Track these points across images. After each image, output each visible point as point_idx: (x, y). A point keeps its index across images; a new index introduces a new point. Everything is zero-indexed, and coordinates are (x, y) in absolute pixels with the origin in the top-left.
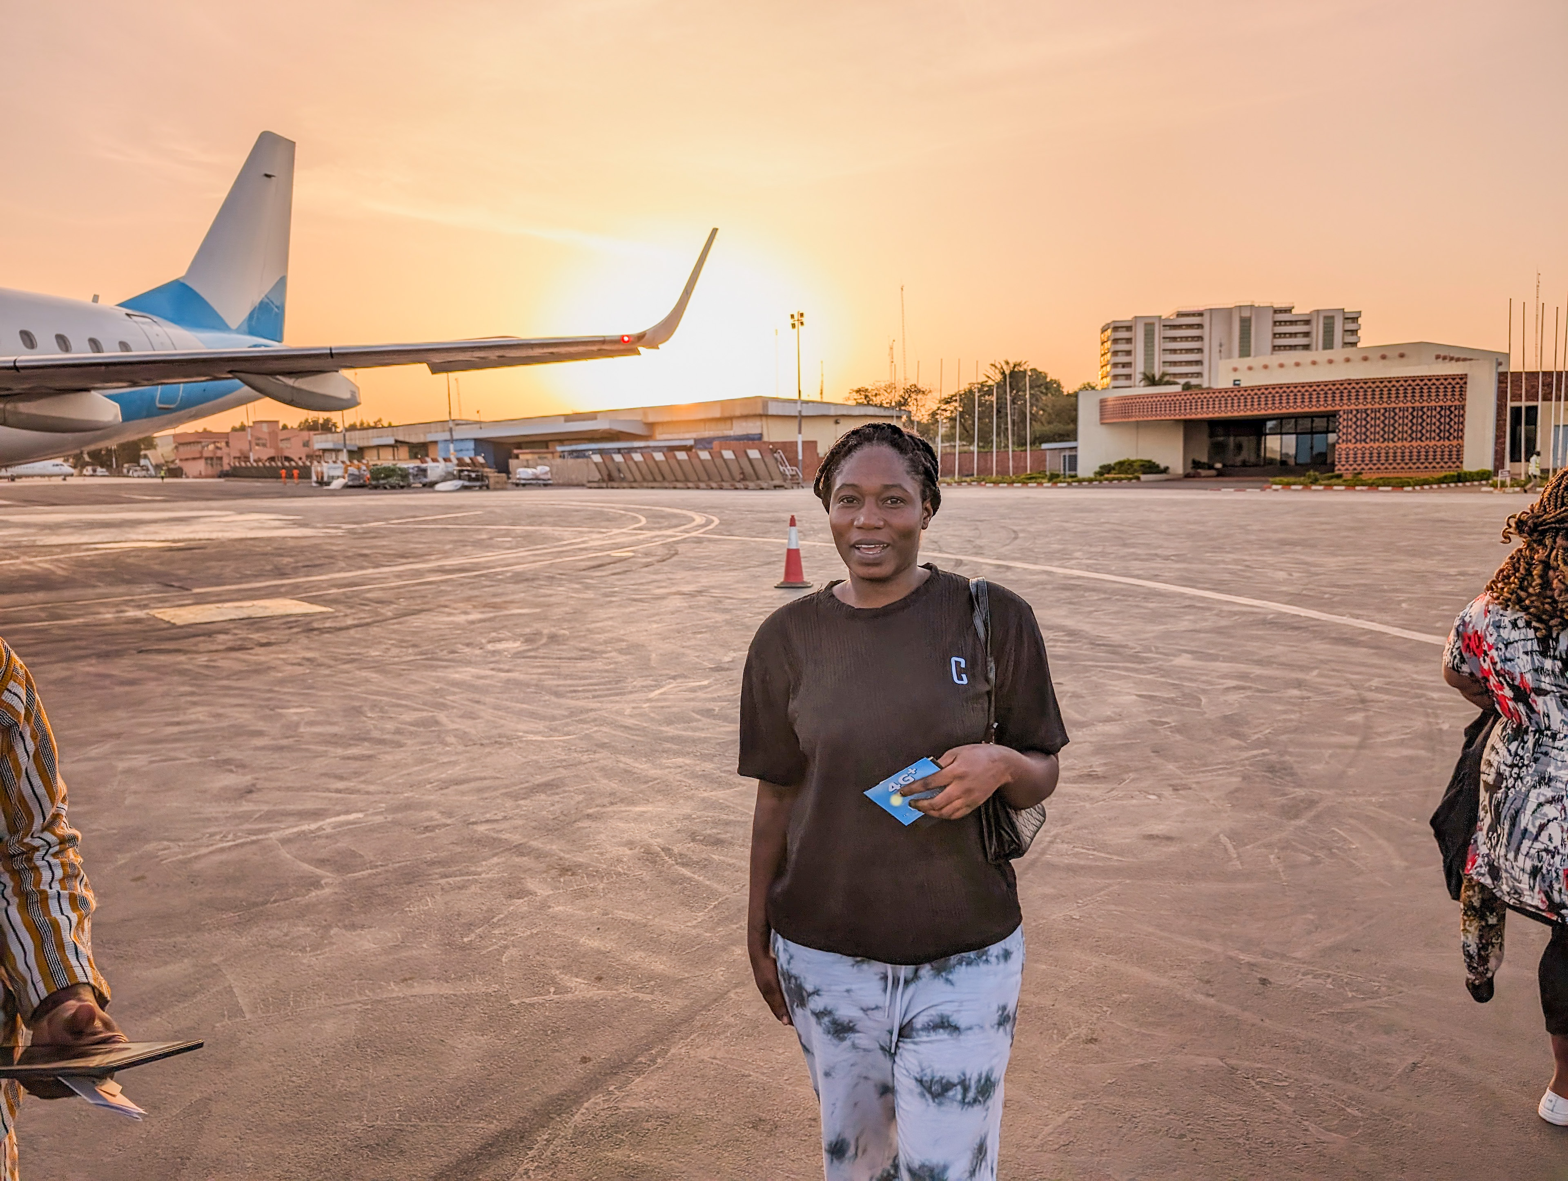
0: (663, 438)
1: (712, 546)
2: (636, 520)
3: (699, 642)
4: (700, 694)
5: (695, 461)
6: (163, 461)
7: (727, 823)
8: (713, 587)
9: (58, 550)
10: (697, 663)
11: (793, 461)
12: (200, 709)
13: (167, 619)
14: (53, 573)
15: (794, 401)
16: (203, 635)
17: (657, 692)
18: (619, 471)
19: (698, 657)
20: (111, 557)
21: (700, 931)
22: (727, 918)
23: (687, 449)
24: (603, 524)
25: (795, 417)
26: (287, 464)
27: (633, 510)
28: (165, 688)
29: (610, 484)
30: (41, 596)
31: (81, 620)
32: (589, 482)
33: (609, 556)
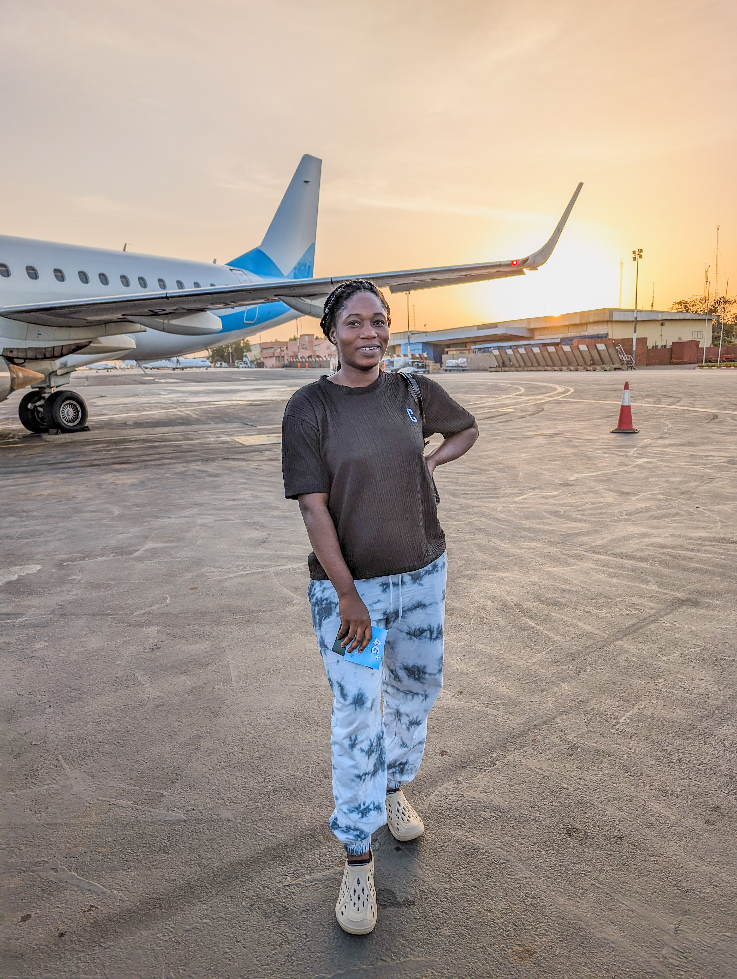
0: (540, 339)
1: (567, 406)
2: (517, 389)
3: (553, 467)
4: (551, 501)
5: (560, 353)
6: (254, 359)
7: (564, 591)
8: (567, 432)
9: (196, 405)
10: (550, 480)
11: (629, 352)
12: (247, 492)
13: (241, 442)
14: (191, 416)
15: (633, 311)
16: (258, 451)
17: (521, 498)
18: (510, 361)
19: (552, 476)
20: (220, 409)
21: (538, 667)
22: (558, 661)
23: (556, 345)
24: (496, 392)
25: (633, 321)
26: (317, 359)
27: (517, 384)
28: (232, 480)
29: (503, 369)
30: (182, 428)
31: (198, 441)
32: (490, 368)
33: (498, 411)
